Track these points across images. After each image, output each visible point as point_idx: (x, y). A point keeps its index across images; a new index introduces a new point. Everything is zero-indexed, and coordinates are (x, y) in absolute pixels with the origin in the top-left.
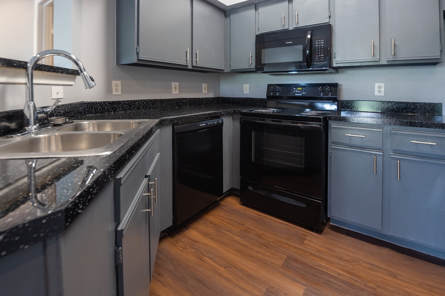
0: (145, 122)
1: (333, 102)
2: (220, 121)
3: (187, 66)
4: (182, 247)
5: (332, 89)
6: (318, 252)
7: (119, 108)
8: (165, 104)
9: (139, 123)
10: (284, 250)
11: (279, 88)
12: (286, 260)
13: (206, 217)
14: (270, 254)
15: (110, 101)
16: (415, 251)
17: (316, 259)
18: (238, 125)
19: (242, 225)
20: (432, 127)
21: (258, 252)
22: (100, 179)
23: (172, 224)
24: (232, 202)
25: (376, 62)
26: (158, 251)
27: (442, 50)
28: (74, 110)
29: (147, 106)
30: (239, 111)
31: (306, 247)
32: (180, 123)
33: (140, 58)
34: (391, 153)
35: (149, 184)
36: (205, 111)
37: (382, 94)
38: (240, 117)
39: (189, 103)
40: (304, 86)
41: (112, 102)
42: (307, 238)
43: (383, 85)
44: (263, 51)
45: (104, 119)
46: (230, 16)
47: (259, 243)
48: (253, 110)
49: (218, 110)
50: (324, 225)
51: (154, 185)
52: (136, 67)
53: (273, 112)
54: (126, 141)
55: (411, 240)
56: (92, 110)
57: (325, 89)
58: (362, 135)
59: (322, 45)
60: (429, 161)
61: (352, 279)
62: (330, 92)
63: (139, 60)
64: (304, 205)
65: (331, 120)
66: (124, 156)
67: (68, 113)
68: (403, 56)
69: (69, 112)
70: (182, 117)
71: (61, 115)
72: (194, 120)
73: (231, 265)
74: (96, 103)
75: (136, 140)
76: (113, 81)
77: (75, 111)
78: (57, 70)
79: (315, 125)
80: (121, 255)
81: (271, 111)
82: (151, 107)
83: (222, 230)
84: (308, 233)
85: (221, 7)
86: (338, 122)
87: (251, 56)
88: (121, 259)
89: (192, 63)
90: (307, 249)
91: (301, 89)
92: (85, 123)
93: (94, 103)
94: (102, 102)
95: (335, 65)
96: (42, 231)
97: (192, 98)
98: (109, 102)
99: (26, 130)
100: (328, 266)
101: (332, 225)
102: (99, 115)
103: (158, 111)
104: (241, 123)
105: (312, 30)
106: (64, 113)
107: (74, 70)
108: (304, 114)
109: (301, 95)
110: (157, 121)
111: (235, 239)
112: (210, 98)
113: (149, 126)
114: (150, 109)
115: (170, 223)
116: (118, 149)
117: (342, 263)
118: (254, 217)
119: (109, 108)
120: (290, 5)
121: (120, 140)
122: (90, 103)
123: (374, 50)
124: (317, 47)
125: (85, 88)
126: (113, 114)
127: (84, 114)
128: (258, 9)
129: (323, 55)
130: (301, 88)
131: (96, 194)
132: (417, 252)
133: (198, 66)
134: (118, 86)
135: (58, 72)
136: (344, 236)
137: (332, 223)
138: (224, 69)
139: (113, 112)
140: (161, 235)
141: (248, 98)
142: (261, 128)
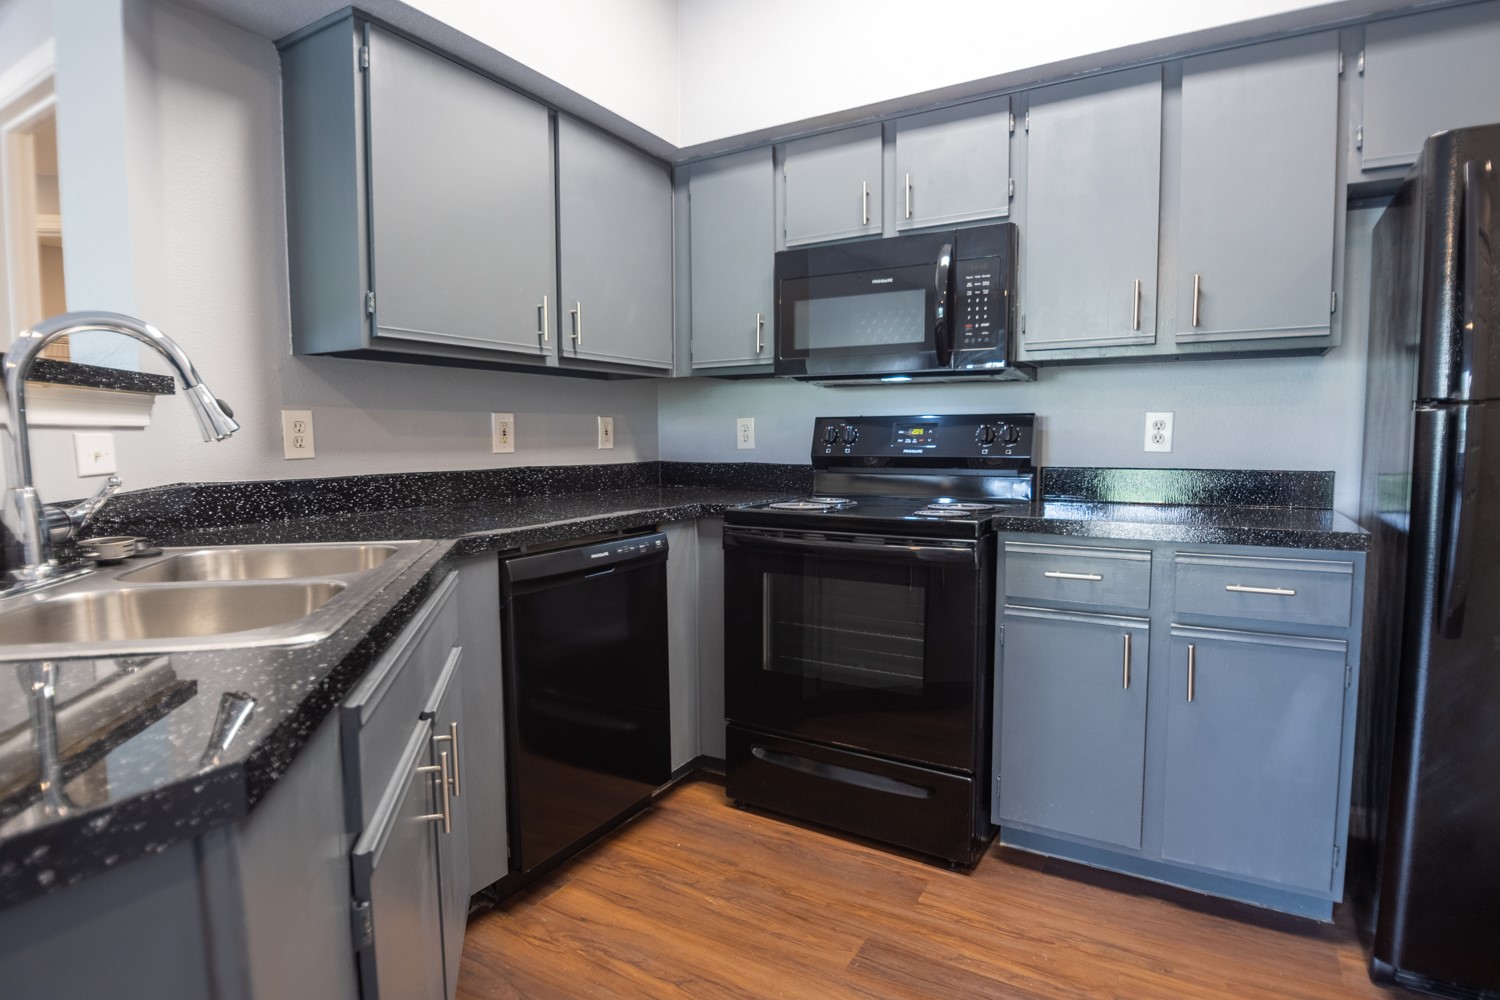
0: (409, 548)
1: (1019, 473)
2: (658, 542)
3: (543, 358)
4: (540, 939)
5: (1018, 432)
6: (957, 922)
7: (310, 502)
8: (466, 487)
9: (390, 552)
10: (857, 924)
11: (853, 430)
12: (863, 950)
13: (617, 849)
14: (814, 939)
15: (277, 479)
16: (1234, 902)
17: (950, 940)
18: (716, 553)
19: (731, 864)
20: (1286, 545)
21: (780, 936)
22: (313, 700)
23: (506, 873)
24: (703, 801)
25: (1145, 348)
26: (465, 954)
27: (1335, 308)
28: (154, 513)
29: (406, 497)
30: (720, 507)
31: (923, 912)
32: (524, 550)
33: (380, 334)
34: (1173, 625)
35: (431, 740)
36: (607, 512)
37: (1166, 447)
38: (724, 528)
39: (553, 482)
40: (932, 422)
41: (282, 482)
42: (929, 888)
43: (1167, 417)
44: (800, 307)
45: (258, 541)
46: (688, 184)
47: (785, 911)
48: (767, 505)
49: (650, 507)
50: (981, 848)
51: (449, 742)
52: (364, 361)
53: (831, 509)
54: (361, 606)
55: (1219, 871)
56: (215, 512)
57: (994, 432)
58: (1094, 575)
59: (986, 292)
60: (1275, 643)
61: (1047, 984)
62: (1010, 442)
63: (374, 339)
64: (921, 794)
65: (1005, 529)
66: (363, 644)
67: (135, 524)
68: (1224, 327)
69: (138, 521)
70: (531, 531)
71: (115, 532)
72: (572, 539)
73: (697, 976)
74: (228, 486)
75: (391, 600)
76: (283, 412)
77: (158, 516)
78: (94, 376)
79: (958, 547)
80: (368, 924)
81: (824, 506)
82: (420, 501)
83: (669, 882)
84: (931, 873)
85: (655, 150)
86: (1023, 535)
87: (761, 324)
88: (370, 936)
89: (560, 349)
90: (926, 918)
91: (922, 433)
92: (204, 555)
93: (222, 487)
94: (247, 485)
95: (1023, 356)
96: (194, 813)
97: (561, 468)
98: (272, 484)
99: (13, 581)
100: (983, 958)
101: (1004, 847)
102: (242, 530)
103: (445, 514)
104: (725, 546)
105: (954, 239)
106: (122, 523)
107: (147, 375)
108: (929, 514)
109: (920, 451)
110: (447, 545)
111: (708, 906)
112: (622, 465)
113: (423, 560)
114: (417, 505)
115: (498, 870)
116: (343, 626)
117: (1022, 946)
118: (768, 839)
119: (275, 506)
120: (889, 155)
121: (343, 602)
122: (208, 488)
123: (1142, 310)
124: (969, 297)
125: (202, 440)
126: (290, 526)
127: (188, 527)
128: (783, 164)
129: (987, 325)
130: (920, 428)
131: (306, 739)
132: (1238, 903)
133: (579, 356)
134: (302, 429)
135: (96, 384)
136: (1036, 875)
137: (1006, 841)
138: (670, 367)
139: (289, 517)
140: (470, 908)
141: (752, 465)
142: (794, 561)
